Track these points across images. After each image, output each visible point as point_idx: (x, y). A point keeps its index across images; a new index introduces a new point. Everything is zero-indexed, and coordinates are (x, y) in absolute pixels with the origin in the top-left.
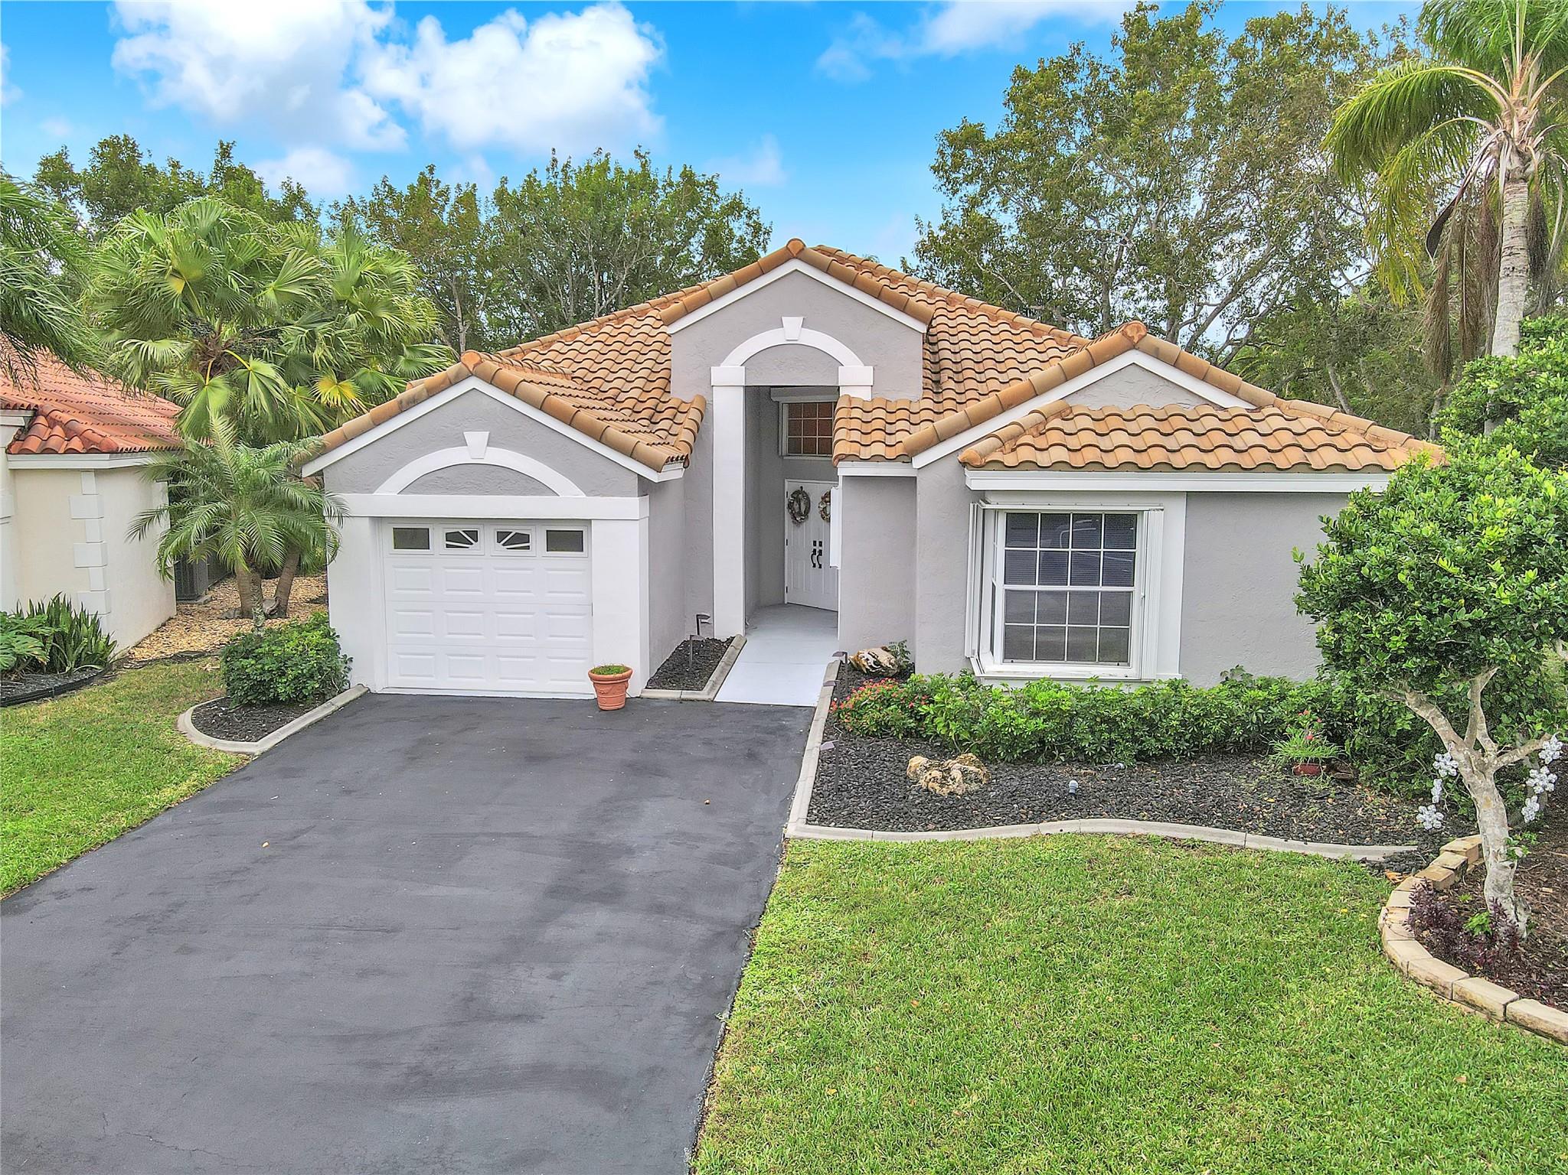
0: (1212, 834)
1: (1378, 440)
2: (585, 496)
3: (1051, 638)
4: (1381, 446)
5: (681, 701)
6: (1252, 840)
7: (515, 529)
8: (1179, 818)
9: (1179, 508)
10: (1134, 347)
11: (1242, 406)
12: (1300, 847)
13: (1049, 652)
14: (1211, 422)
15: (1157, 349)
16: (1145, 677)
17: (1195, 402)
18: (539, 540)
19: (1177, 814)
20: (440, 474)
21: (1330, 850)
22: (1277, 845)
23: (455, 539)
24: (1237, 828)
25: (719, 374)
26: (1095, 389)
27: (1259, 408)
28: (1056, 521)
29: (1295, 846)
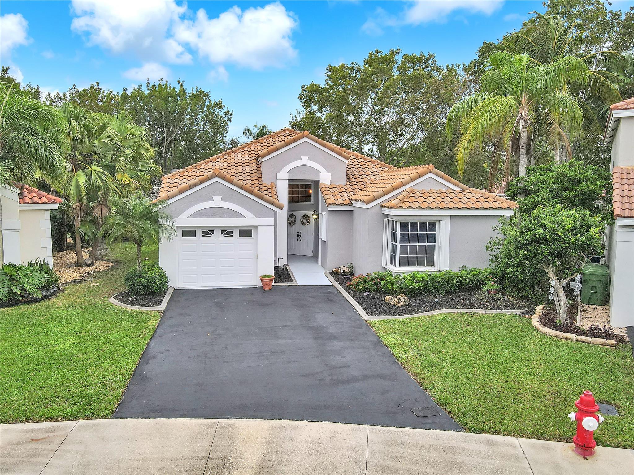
0: (477, 311)
1: (498, 200)
2: (255, 218)
3: (413, 260)
4: (499, 202)
5: (289, 286)
6: (487, 311)
7: (227, 230)
8: (467, 307)
9: (448, 220)
10: (431, 172)
11: (460, 190)
12: (500, 312)
13: (412, 264)
14: (454, 195)
15: (437, 173)
16: (440, 270)
17: (447, 188)
18: (236, 233)
19: (464, 306)
20: (203, 211)
21: (507, 312)
22: (494, 312)
23: (205, 233)
24: (482, 308)
25: (280, 175)
26: (419, 184)
27: (464, 191)
28: (414, 224)
29: (498, 312)
